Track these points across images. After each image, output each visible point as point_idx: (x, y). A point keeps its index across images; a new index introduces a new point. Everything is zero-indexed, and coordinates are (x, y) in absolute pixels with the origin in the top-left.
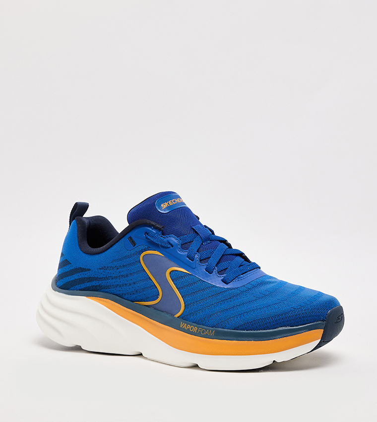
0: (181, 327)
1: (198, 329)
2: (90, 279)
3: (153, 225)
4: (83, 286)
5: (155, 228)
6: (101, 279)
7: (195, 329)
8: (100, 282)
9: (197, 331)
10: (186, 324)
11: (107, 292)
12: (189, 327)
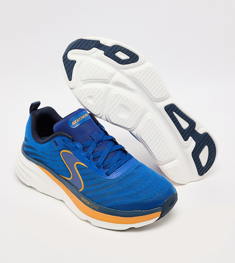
0: (82, 199)
3: (66, 136)
5: (68, 137)
7: (88, 203)
8: (42, 159)
9: (90, 204)
10: (84, 198)
11: (46, 165)
12: (85, 200)
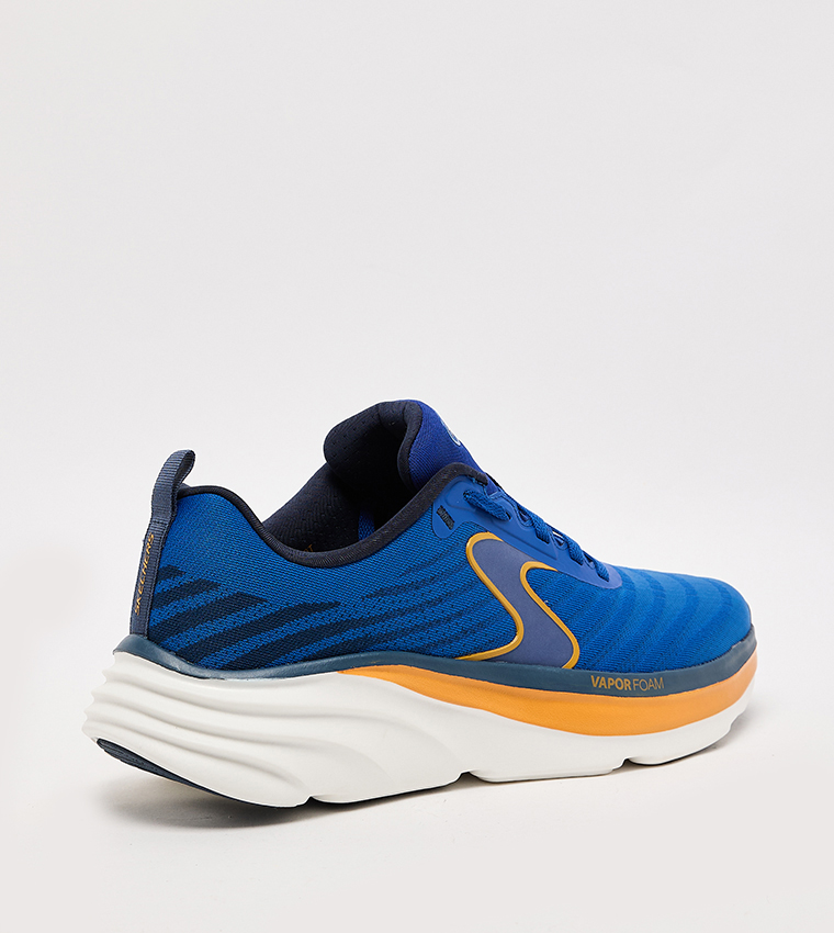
0: (595, 686)
1: (632, 682)
2: (339, 627)
4: (314, 648)
6: (373, 620)
7: (626, 684)
8: (369, 629)
9: (632, 686)
10: (603, 678)
12: (612, 682)
